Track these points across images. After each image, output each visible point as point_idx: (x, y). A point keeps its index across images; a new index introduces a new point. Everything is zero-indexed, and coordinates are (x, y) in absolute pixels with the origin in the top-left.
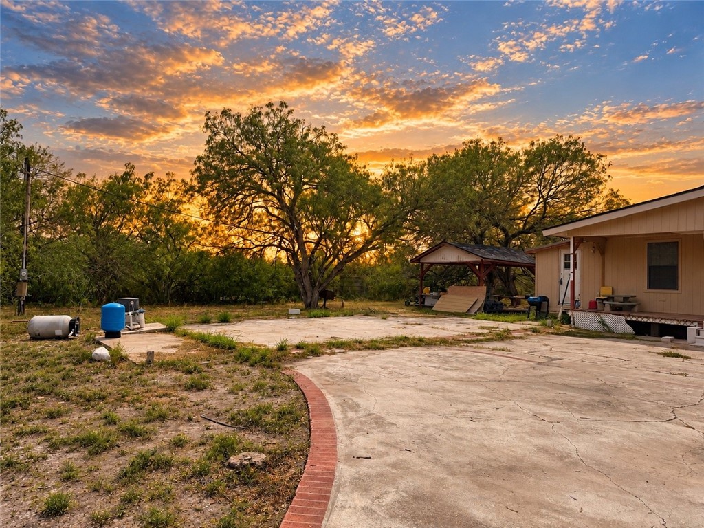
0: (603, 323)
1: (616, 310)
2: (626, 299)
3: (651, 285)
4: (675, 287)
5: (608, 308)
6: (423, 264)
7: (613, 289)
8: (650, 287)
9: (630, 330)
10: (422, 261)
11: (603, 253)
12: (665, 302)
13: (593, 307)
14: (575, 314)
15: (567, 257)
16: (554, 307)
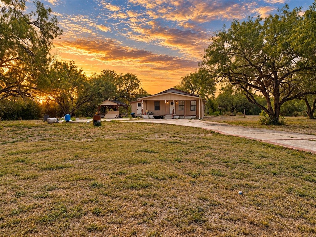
0: (149, 117)
1: (150, 114)
2: (151, 112)
3: (155, 110)
4: (159, 110)
7: (148, 111)
9: (154, 118)
11: (146, 103)
12: (157, 113)
13: (146, 114)
14: (144, 116)
15: (138, 104)
16: (136, 115)
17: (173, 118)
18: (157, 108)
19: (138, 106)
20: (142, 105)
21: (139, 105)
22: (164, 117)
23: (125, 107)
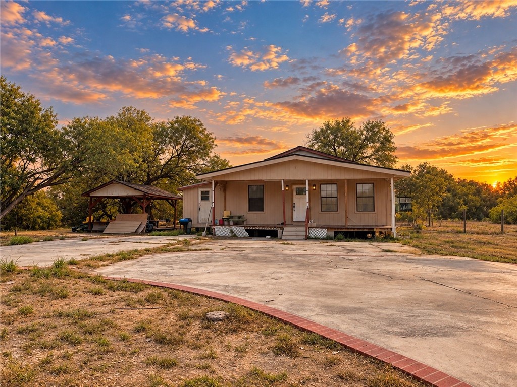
0: (232, 232)
1: (236, 224)
2: (239, 217)
3: (251, 209)
4: (262, 210)
5: (231, 223)
6: (91, 197)
7: (230, 212)
8: (250, 210)
9: (247, 234)
10: (91, 195)
11: (225, 191)
12: (257, 219)
13: (222, 223)
14: (215, 227)
15: (203, 193)
16: (194, 224)
17: (308, 238)
18: (256, 204)
19: (203, 199)
20: (212, 195)
21: (205, 197)
22: (279, 231)
23: (170, 201)
